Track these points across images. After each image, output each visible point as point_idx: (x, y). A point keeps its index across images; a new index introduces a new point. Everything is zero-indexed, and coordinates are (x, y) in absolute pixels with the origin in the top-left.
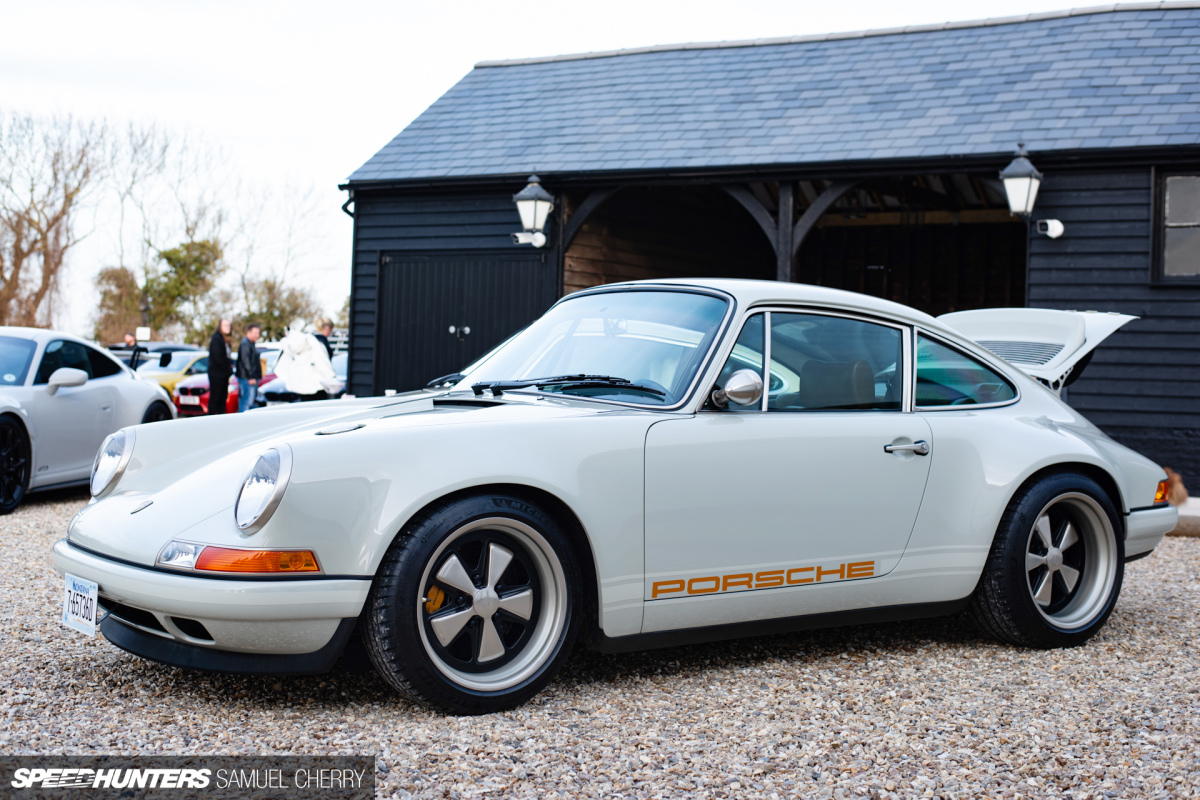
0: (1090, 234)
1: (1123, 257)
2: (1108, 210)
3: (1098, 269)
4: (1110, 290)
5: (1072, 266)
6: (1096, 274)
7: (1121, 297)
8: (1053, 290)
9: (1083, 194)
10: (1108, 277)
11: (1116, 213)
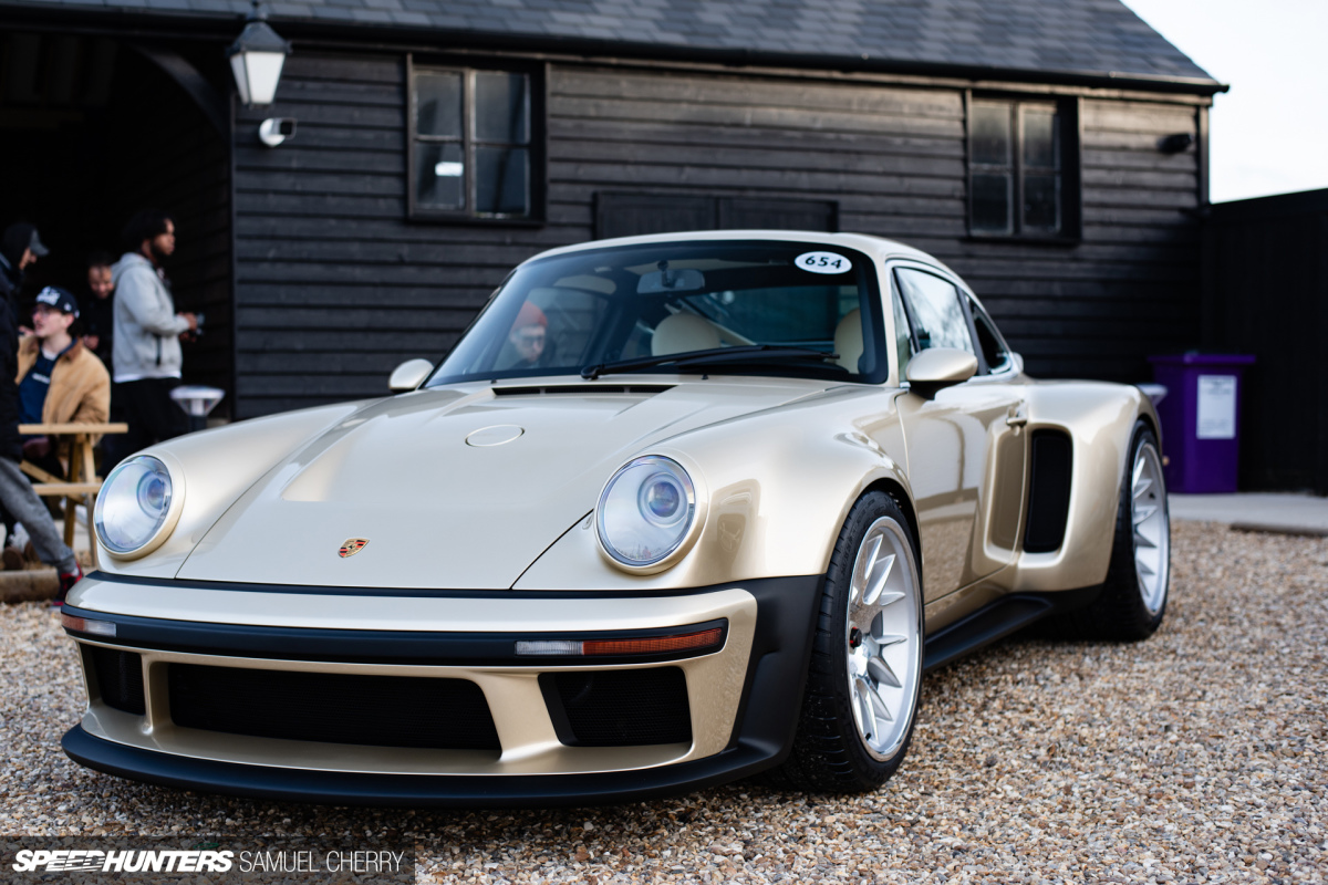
0: (323, 144)
1: (368, 179)
2: (347, 111)
3: (334, 194)
4: (353, 225)
5: (299, 188)
6: (332, 201)
7: (369, 235)
8: (272, 222)
9: (311, 85)
10: (350, 205)
11: (357, 115)
